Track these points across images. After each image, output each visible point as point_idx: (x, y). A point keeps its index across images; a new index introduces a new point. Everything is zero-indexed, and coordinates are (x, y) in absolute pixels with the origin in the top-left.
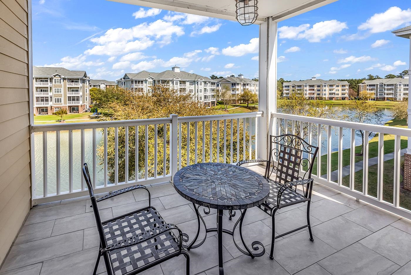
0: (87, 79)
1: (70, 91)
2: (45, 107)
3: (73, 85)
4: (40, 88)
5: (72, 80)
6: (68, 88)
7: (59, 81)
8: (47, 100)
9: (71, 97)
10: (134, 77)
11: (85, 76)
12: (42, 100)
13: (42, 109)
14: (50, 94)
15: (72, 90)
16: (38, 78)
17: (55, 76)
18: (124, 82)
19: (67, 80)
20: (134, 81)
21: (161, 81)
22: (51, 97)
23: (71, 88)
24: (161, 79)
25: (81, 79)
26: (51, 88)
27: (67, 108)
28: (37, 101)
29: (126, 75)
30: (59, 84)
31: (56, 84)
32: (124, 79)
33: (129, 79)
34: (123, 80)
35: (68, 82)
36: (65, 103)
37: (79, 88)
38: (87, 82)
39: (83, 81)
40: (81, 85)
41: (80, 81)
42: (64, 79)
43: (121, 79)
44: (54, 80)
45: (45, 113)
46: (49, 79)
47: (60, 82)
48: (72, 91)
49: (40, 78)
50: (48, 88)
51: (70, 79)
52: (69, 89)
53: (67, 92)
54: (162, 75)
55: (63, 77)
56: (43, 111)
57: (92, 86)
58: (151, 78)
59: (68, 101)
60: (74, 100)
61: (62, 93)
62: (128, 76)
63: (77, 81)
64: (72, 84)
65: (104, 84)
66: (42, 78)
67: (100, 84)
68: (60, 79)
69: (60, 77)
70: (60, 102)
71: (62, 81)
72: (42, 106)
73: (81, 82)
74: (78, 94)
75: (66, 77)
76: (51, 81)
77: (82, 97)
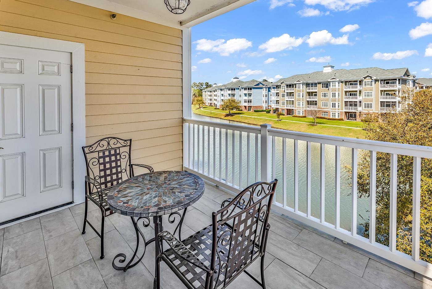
0: (410, 78)
1: (384, 95)
2: (354, 113)
3: (388, 88)
4: (349, 91)
5: (387, 81)
6: (382, 91)
7: (370, 83)
8: (356, 105)
9: (384, 102)
11: (407, 74)
12: (351, 105)
13: (350, 114)
14: (359, 98)
15: (386, 93)
16: (347, 82)
17: (365, 78)
19: (380, 82)
22: (361, 102)
23: (385, 91)
25: (399, 80)
26: (360, 92)
28: (346, 106)
30: (370, 87)
31: (367, 87)
35: (381, 84)
36: (377, 109)
37: (396, 91)
38: (411, 82)
39: (404, 82)
40: (400, 87)
41: (397, 81)
42: (376, 81)
44: (364, 82)
45: (354, 119)
46: (358, 81)
47: (371, 85)
48: (386, 95)
49: (349, 82)
50: (356, 91)
51: (385, 80)
52: (383, 93)
53: (380, 96)
55: (375, 78)
56: (351, 116)
57: (424, 87)
59: (381, 106)
60: (388, 106)
61: (373, 97)
63: (394, 82)
64: (386, 86)
66: (351, 82)
68: (371, 80)
69: (371, 78)
70: (371, 108)
71: (373, 83)
72: (351, 111)
73: (399, 83)
75: (379, 78)
76: (360, 84)
77: (400, 103)
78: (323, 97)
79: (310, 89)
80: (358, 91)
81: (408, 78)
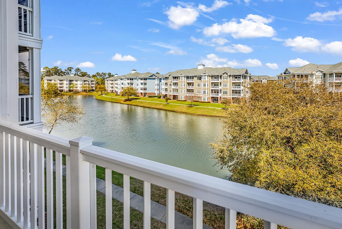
0: (248, 75)
2: (217, 97)
4: (214, 83)
5: (236, 77)
6: (233, 83)
7: (226, 78)
8: (218, 92)
9: (234, 90)
10: (296, 71)
11: (247, 72)
12: (215, 92)
13: (214, 98)
14: (220, 88)
16: (213, 76)
17: (223, 74)
18: (285, 77)
19: (232, 77)
20: (296, 75)
21: (334, 74)
22: (221, 90)
23: (235, 83)
24: (335, 71)
25: (242, 76)
26: (221, 83)
27: (231, 99)
28: (212, 93)
29: (287, 70)
30: (226, 80)
31: (225, 80)
32: (285, 73)
33: (290, 73)
34: (283, 75)
35: (233, 78)
36: (230, 95)
37: (240, 83)
38: (248, 77)
39: (245, 77)
40: (243, 81)
42: (230, 76)
43: (282, 74)
44: (223, 77)
45: (217, 102)
46: (220, 76)
48: (235, 86)
49: (214, 76)
52: (233, 84)
53: (232, 86)
54: (337, 67)
55: (229, 74)
56: (215, 100)
57: (255, 81)
58: (319, 71)
59: (233, 93)
60: (236, 93)
61: (228, 87)
62: (289, 70)
64: (236, 80)
65: (266, 79)
66: (215, 76)
67: (262, 80)
68: (227, 76)
69: (227, 74)
70: (227, 94)
71: (228, 77)
72: (215, 96)
73: (242, 78)
74: (240, 88)
75: (231, 75)
76: (221, 78)
77: (243, 91)
78: (197, 86)
79: (189, 81)
80: (219, 83)
81: (247, 75)
